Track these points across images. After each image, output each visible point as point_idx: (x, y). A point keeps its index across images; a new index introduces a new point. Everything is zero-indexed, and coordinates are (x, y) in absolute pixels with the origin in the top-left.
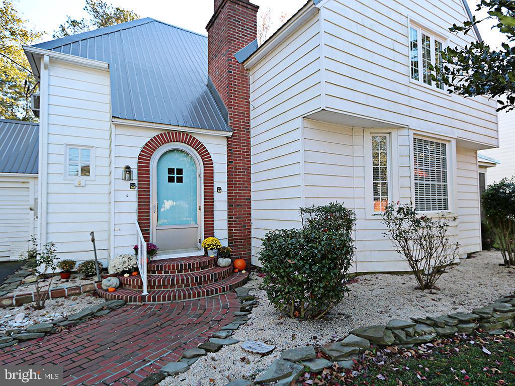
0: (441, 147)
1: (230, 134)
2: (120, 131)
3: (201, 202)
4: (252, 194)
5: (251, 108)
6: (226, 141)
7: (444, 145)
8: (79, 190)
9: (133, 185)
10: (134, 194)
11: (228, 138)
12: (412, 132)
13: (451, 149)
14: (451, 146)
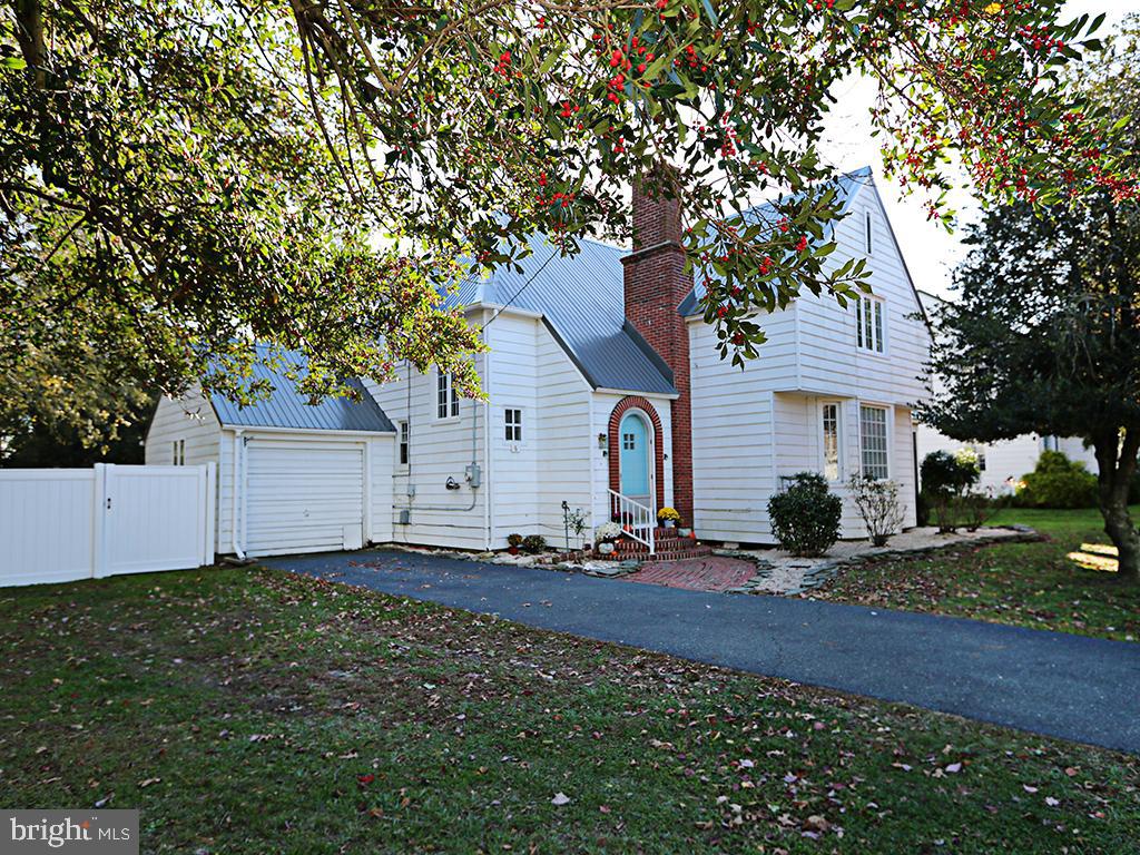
0: (881, 411)
1: (676, 397)
2: (599, 398)
3: (653, 471)
4: (694, 461)
5: (692, 366)
6: (669, 403)
7: (883, 411)
8: (515, 456)
9: (605, 453)
10: (605, 461)
11: (672, 401)
12: (859, 402)
13: (890, 415)
14: (889, 412)
